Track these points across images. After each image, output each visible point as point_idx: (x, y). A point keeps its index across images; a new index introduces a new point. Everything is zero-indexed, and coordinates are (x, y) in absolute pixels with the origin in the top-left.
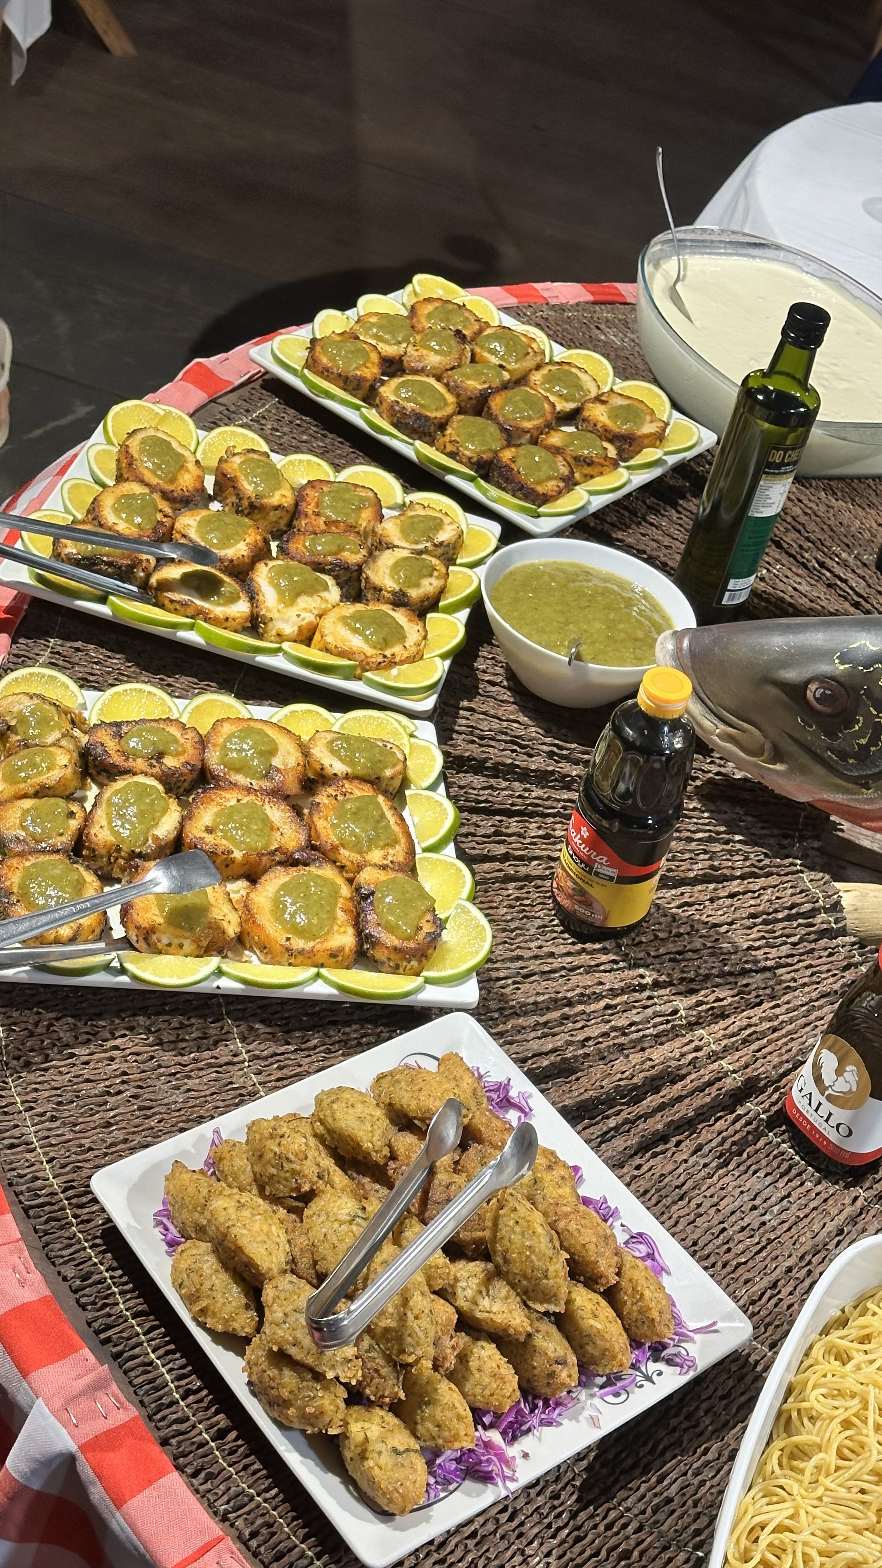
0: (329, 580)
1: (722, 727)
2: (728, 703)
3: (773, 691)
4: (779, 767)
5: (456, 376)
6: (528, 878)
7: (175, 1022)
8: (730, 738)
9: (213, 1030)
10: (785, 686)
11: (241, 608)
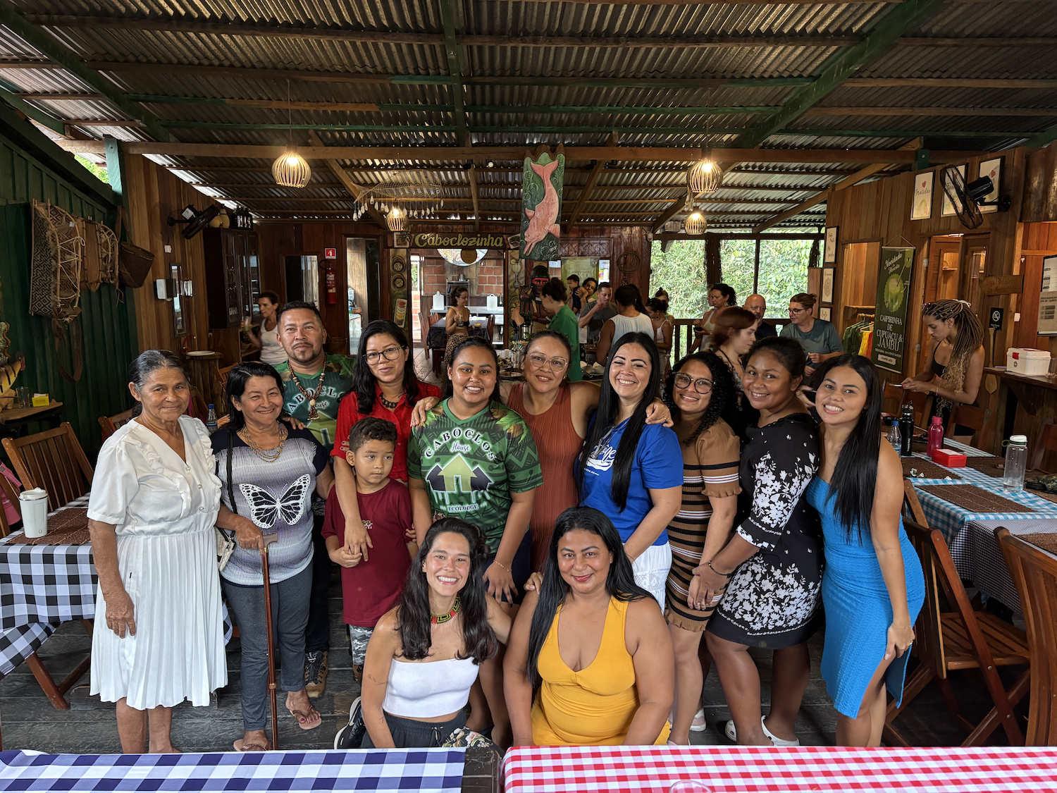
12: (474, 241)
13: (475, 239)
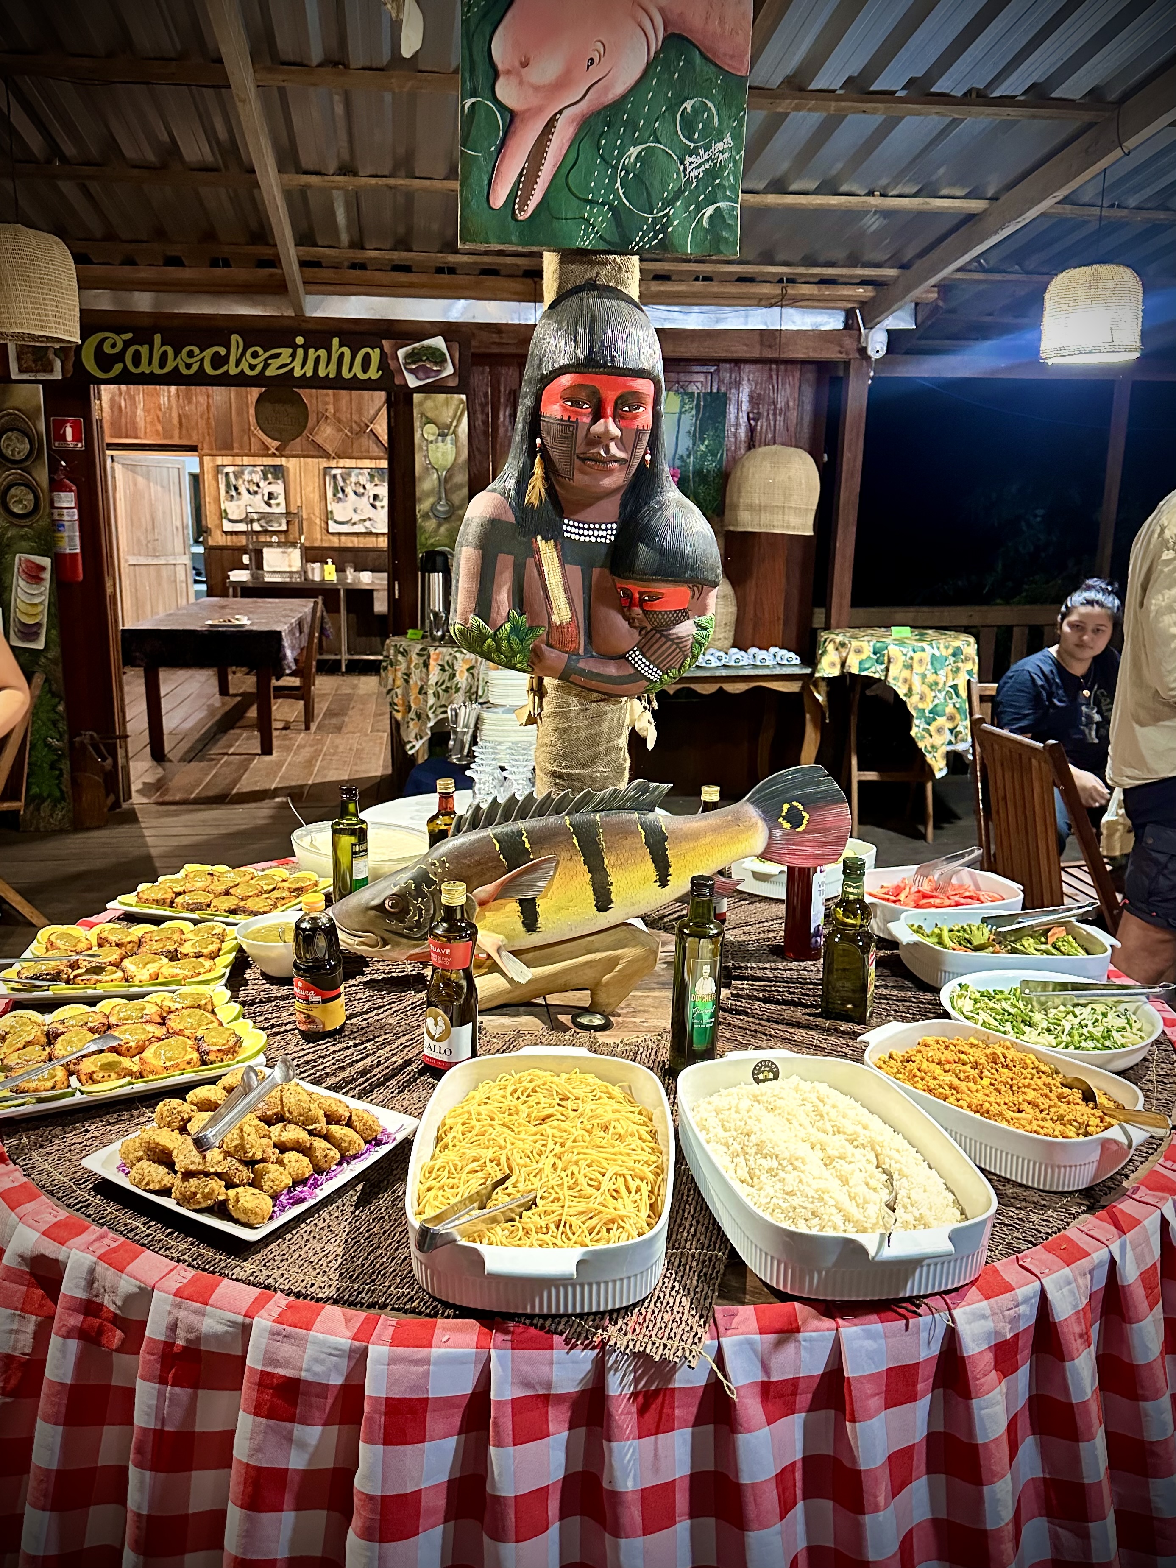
0: (163, 957)
1: (357, 939)
2: (357, 927)
3: (372, 913)
4: (388, 947)
5: (212, 887)
6: (286, 1031)
7: (115, 1116)
8: (363, 943)
9: (136, 1113)
10: (374, 908)
11: (120, 974)
12: (285, 358)
13: (286, 352)
